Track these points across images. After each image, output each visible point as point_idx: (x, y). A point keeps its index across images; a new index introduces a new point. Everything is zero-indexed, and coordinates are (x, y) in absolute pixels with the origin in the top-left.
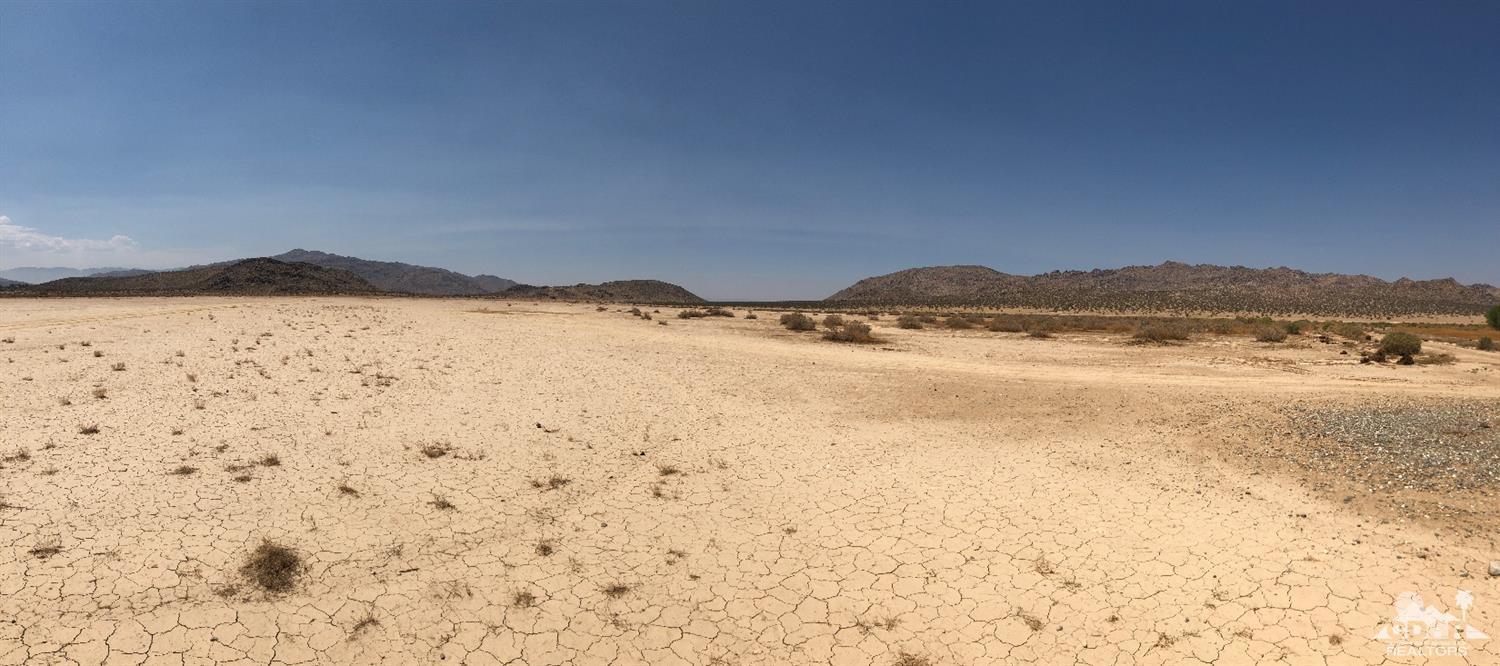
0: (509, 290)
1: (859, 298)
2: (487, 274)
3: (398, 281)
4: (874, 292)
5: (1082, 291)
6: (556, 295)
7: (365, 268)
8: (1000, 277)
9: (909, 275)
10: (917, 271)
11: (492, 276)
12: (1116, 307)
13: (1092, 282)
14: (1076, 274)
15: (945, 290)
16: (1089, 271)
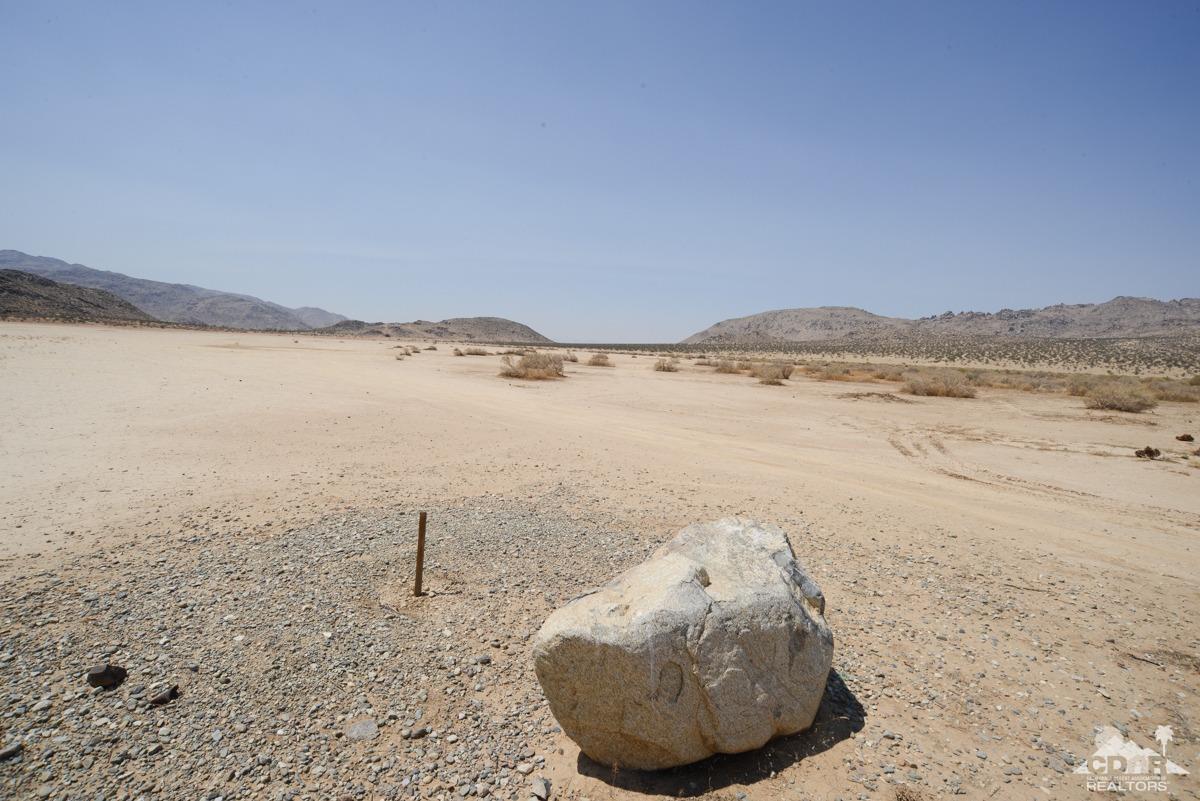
0: (338, 325)
1: (713, 342)
2: (311, 306)
3: (189, 309)
4: (729, 337)
5: (980, 338)
6: (389, 332)
7: (137, 289)
8: (871, 320)
9: (769, 318)
10: (775, 315)
11: (317, 309)
12: (1025, 358)
13: (996, 325)
14: (973, 316)
15: (805, 335)
16: (993, 312)
